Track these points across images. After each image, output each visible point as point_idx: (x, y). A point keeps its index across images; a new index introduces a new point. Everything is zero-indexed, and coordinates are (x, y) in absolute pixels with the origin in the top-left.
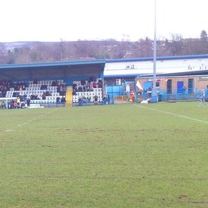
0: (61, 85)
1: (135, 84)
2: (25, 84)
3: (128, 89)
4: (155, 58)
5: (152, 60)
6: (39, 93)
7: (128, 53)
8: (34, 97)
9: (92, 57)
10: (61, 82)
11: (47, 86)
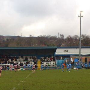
0: (35, 59)
1: (70, 59)
2: (16, 57)
3: (67, 61)
4: (80, 47)
5: (79, 48)
6: (24, 62)
7: (63, 44)
8: (21, 64)
9: (46, 45)
10: (35, 57)
11: (28, 59)
